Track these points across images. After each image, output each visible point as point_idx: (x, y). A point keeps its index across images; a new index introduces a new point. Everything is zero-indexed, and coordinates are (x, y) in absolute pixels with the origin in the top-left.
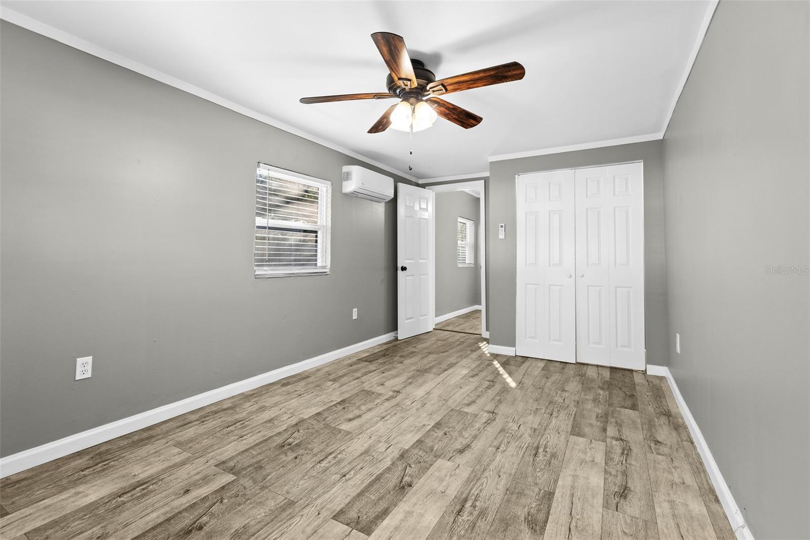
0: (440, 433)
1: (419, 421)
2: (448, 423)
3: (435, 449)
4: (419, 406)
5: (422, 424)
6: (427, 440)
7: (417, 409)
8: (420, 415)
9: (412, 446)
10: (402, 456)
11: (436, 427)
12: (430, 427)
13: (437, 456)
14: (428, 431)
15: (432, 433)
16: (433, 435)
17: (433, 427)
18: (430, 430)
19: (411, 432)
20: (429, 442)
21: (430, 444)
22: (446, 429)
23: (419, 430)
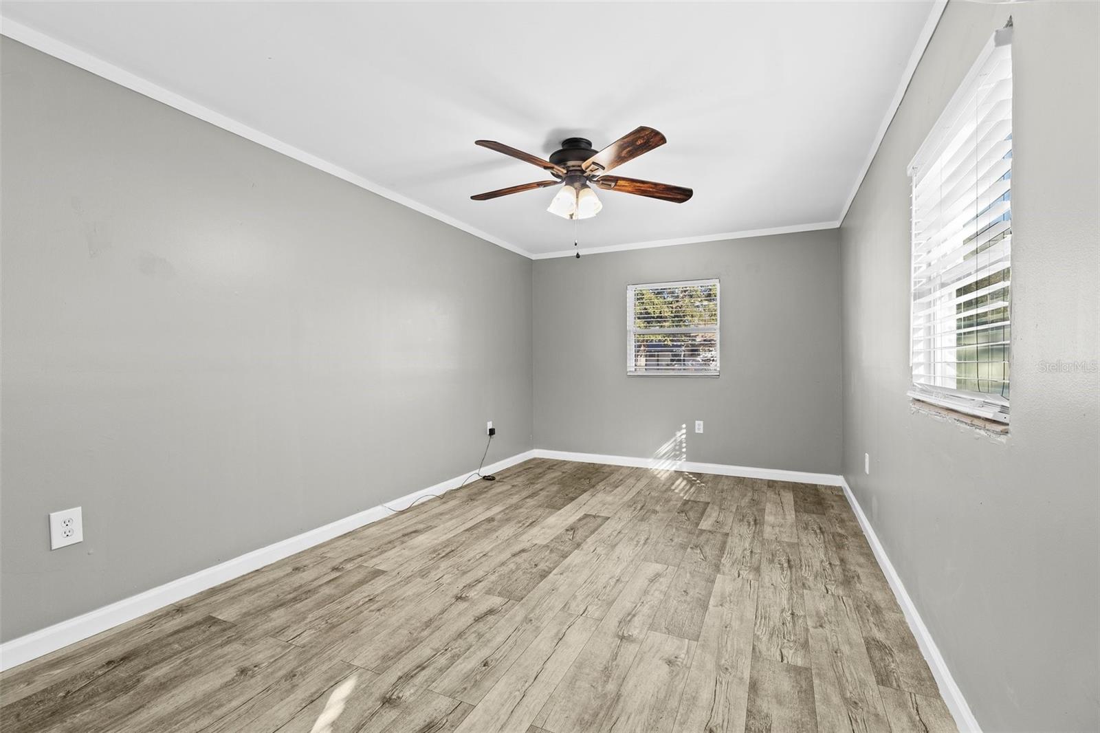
0: (542, 566)
1: (569, 580)
2: (531, 578)
3: (548, 551)
4: (573, 605)
5: (565, 575)
6: (557, 558)
7: (574, 597)
8: (569, 587)
9: (571, 553)
10: (579, 545)
11: (547, 572)
12: (554, 572)
13: (547, 546)
14: (556, 567)
15: (552, 565)
16: (550, 564)
17: (550, 572)
18: (554, 569)
19: (575, 566)
20: (555, 556)
21: (553, 555)
22: (534, 570)
23: (567, 568)
